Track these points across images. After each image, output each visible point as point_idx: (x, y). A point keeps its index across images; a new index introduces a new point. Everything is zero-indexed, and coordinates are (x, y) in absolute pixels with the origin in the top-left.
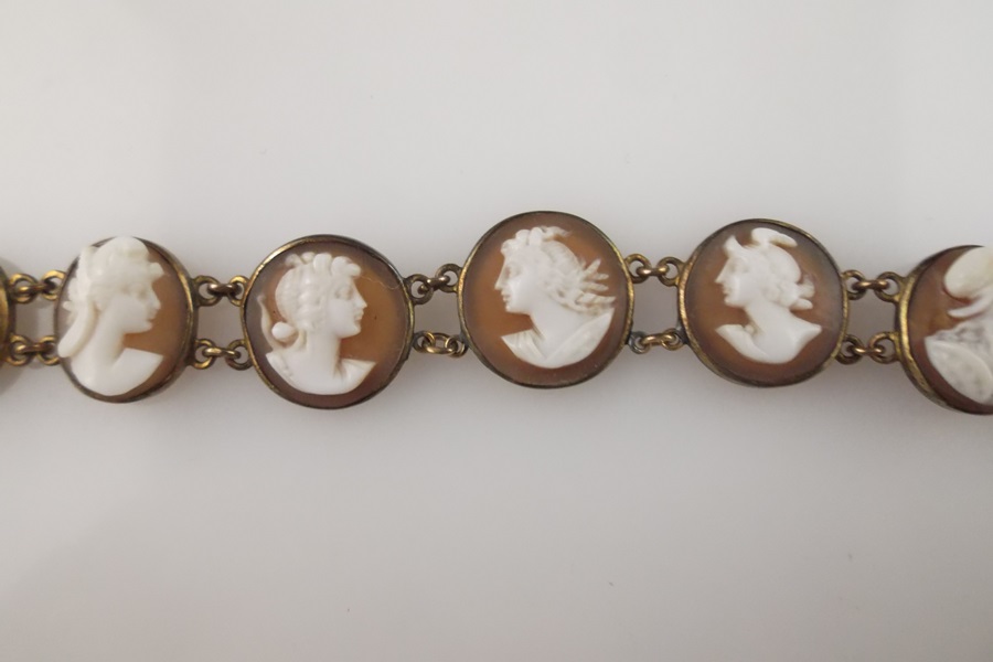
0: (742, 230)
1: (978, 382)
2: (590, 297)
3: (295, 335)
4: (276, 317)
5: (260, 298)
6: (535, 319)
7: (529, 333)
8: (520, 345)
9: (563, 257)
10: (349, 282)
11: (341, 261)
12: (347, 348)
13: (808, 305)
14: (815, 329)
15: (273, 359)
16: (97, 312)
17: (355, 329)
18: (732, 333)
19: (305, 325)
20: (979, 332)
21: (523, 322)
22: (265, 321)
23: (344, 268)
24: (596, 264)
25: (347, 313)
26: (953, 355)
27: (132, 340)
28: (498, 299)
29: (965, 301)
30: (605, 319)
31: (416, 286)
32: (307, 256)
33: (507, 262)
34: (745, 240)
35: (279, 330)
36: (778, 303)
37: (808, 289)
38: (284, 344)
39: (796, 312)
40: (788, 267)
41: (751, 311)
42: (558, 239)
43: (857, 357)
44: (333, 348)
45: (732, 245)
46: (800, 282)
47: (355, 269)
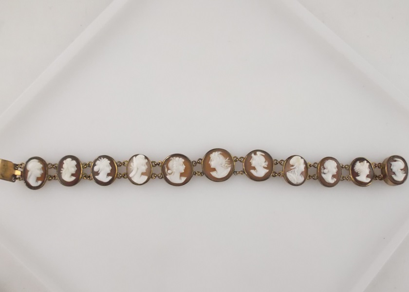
0: (255, 152)
1: (294, 180)
2: (226, 165)
3: (172, 173)
4: (168, 169)
5: (165, 166)
6: (216, 169)
7: (215, 172)
8: (214, 174)
9: (222, 157)
10: (182, 163)
11: (181, 159)
12: (182, 175)
13: (266, 166)
14: (267, 171)
15: (168, 177)
16: (138, 169)
17: (183, 171)
18: (253, 171)
19: (174, 171)
20: (294, 171)
21: (214, 170)
22: (166, 170)
23: (182, 160)
24: (228, 158)
25: (182, 168)
26: (290, 176)
27: (143, 174)
28: (209, 165)
29: (293, 166)
30: (229, 169)
31: (194, 163)
32: (174, 158)
33: (211, 158)
34: (255, 154)
35: (169, 172)
36: (261, 166)
37: (267, 163)
38: (170, 174)
39: (264, 168)
40: (263, 159)
41: (256, 167)
42: (221, 154)
43: (276, 176)
44: (179, 175)
45: (253, 155)
46: (265, 162)
47: (183, 160)
